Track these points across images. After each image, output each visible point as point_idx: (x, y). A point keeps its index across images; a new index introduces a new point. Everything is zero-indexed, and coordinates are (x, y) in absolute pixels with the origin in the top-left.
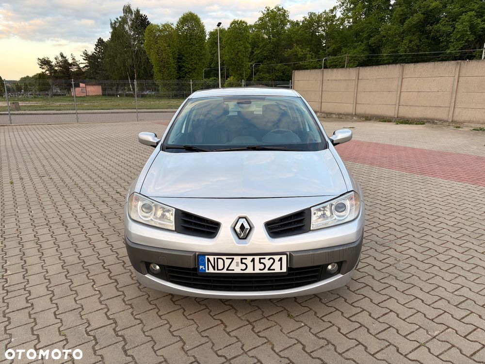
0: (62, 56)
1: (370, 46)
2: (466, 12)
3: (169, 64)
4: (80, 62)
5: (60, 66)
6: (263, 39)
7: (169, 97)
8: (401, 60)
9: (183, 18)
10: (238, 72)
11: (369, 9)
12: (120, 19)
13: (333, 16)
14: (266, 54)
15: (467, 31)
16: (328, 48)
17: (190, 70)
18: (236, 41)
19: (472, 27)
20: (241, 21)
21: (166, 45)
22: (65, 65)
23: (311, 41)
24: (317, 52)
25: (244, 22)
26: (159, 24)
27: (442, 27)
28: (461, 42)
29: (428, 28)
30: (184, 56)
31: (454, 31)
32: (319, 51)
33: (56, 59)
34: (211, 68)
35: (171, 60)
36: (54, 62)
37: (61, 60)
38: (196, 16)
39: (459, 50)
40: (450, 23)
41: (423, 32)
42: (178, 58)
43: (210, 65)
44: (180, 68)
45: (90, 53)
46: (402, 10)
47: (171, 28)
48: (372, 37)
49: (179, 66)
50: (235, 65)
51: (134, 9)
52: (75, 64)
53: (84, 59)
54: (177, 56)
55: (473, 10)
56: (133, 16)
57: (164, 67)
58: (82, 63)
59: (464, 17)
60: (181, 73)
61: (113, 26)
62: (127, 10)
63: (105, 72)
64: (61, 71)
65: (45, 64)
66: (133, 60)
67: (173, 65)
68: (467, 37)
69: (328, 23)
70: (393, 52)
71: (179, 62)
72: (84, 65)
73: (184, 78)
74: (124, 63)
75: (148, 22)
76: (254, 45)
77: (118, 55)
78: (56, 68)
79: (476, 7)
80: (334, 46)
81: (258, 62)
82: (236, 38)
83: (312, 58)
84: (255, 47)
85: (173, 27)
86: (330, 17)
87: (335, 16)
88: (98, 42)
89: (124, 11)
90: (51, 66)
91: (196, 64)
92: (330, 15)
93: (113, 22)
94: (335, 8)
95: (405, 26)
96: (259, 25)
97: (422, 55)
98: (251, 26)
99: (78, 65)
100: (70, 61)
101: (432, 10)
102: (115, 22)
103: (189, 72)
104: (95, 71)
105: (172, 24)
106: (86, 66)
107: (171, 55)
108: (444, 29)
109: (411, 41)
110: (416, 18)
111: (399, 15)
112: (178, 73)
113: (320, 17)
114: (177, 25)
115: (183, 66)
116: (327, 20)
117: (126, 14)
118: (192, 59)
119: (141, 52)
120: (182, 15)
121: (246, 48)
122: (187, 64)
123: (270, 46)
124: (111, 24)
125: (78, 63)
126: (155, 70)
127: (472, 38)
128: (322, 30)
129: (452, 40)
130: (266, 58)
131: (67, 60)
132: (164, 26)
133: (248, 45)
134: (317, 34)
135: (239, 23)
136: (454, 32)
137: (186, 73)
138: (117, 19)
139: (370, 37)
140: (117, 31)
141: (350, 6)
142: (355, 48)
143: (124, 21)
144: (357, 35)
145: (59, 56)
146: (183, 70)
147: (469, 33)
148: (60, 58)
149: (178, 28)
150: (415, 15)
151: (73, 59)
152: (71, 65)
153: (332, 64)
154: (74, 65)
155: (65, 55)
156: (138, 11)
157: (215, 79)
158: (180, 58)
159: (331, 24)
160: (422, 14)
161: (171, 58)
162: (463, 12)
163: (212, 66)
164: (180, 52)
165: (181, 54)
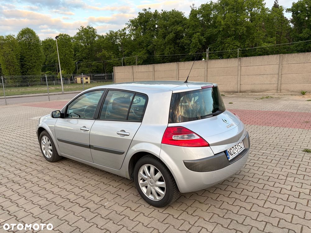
1: (148, 51)
2: (196, 33)
3: (13, 63)
6: (82, 46)
7: (16, 86)
8: (166, 59)
9: (22, 32)
10: (67, 68)
11: (145, 29)
13: (124, 33)
14: (84, 56)
15: (198, 43)
16: (124, 51)
17: (31, 67)
18: (63, 47)
19: (200, 41)
20: (65, 35)
21: (10, 50)
23: (113, 47)
24: (117, 54)
25: (67, 35)
26: (4, 36)
27: (185, 40)
28: (195, 49)
29: (178, 41)
30: (25, 57)
31: (191, 43)
32: (119, 54)
34: (45, 65)
35: (15, 60)
38: (32, 30)
39: (195, 53)
40: (189, 39)
41: (176, 43)
42: (20, 59)
44: (22, 66)
46: (163, 31)
47: (13, 38)
48: (149, 46)
49: (21, 64)
50: (64, 63)
54: (20, 58)
55: (199, 32)
57: (10, 65)
59: (195, 35)
60: (24, 69)
67: (17, 63)
68: (198, 46)
69: (122, 37)
70: (161, 54)
71: (21, 62)
76: (76, 50)
79: (200, 30)
80: (127, 51)
81: (80, 61)
82: (63, 45)
83: (115, 58)
84: (76, 51)
85: (15, 38)
86: (123, 34)
87: (125, 33)
91: (35, 62)
92: (123, 32)
94: (125, 29)
95: (166, 40)
96: (78, 37)
97: (177, 56)
98: (72, 38)
101: (178, 31)
103: (30, 68)
105: (14, 36)
107: (15, 57)
108: (186, 41)
109: (170, 48)
110: (171, 36)
111: (162, 34)
112: (21, 69)
113: (116, 33)
114: (18, 36)
115: (25, 64)
116: (121, 35)
118: (32, 59)
120: (21, 30)
121: (71, 52)
122: (28, 62)
123: (87, 51)
126: (3, 67)
127: (200, 46)
128: (119, 41)
129: (191, 48)
130: (85, 58)
132: (7, 37)
133: (72, 50)
134: (116, 43)
135: (64, 36)
136: (192, 44)
137: (28, 69)
139: (147, 46)
141: (134, 28)
142: (140, 52)
144: (140, 44)
146: (25, 67)
147: (198, 44)
149: (18, 38)
150: (170, 34)
153: (128, 61)
157: (49, 72)
158: (22, 59)
159: (124, 38)
160: (174, 33)
161: (15, 59)
162: (194, 33)
163: (46, 64)
164: (22, 54)
165: (22, 56)
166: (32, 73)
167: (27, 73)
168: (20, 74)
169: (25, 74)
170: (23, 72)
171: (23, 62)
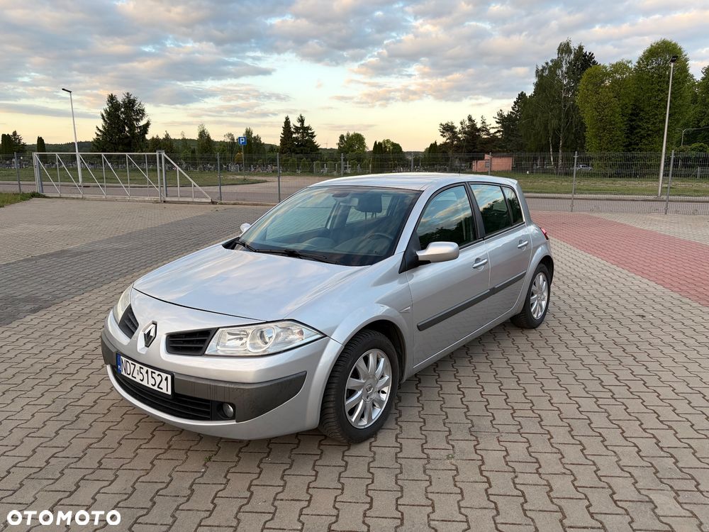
0: (470, 119)
3: (611, 125)
4: (491, 126)
5: (465, 133)
7: (605, 176)
9: (650, 50)
12: (550, 64)
17: (650, 132)
21: (612, 95)
22: (473, 131)
26: (607, 64)
30: (643, 111)
33: (461, 123)
35: (618, 118)
36: (458, 127)
37: (468, 124)
38: (675, 45)
42: (632, 114)
43: (699, 122)
44: (632, 129)
45: (505, 114)
47: (627, 67)
49: (631, 126)
51: (574, 46)
52: (484, 129)
53: (497, 122)
54: (630, 112)
56: (572, 56)
57: (604, 130)
58: (493, 128)
60: (633, 137)
61: (539, 74)
62: (564, 49)
63: (518, 139)
64: (466, 140)
65: (447, 131)
66: (560, 120)
67: (619, 125)
71: (631, 120)
72: (496, 130)
73: (638, 145)
74: (546, 126)
75: (594, 62)
77: (540, 115)
78: (460, 136)
85: (630, 66)
88: (519, 98)
89: (559, 52)
90: (455, 133)
93: (540, 68)
99: (487, 131)
100: (479, 126)
102: (544, 68)
103: (648, 135)
104: (507, 138)
105: (630, 62)
106: (499, 131)
107: (618, 110)
112: (628, 137)
114: (639, 63)
115: (638, 126)
117: (562, 54)
118: (657, 115)
119: (574, 108)
120: (649, 46)
122: (646, 122)
124: (537, 72)
125: (488, 128)
126: (589, 134)
131: (475, 124)
132: (614, 66)
137: (642, 137)
138: (547, 63)
140: (546, 80)
143: (557, 64)
145: (466, 119)
146: (637, 133)
148: (467, 123)
149: (639, 67)
151: (483, 122)
152: (479, 130)
154: (483, 131)
155: (473, 118)
156: (581, 48)
157: (701, 146)
158: (634, 115)
161: (617, 115)
163: (702, 124)
164: (637, 104)
165: (637, 107)
166: (648, 147)
167: (637, 148)
168: (621, 148)
169: (634, 149)
170: (630, 144)
171: (634, 120)
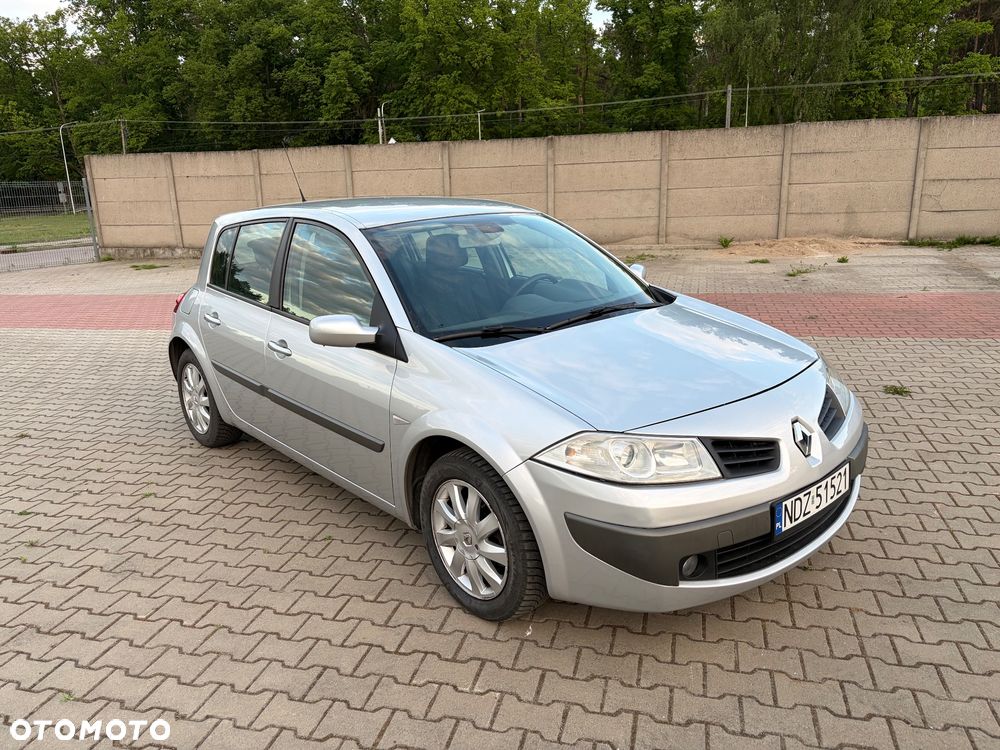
1: (164, 102)
2: (336, 51)
8: (237, 134)
11: (142, 22)
13: (58, 30)
15: (346, 86)
16: (64, 102)
19: (352, 79)
23: (13, 83)
24: (36, 110)
27: (299, 74)
28: (339, 105)
29: (276, 75)
31: (323, 83)
32: (42, 109)
39: (339, 119)
40: (313, 69)
41: (268, 83)
46: (218, 36)
48: (164, 84)
55: (346, 49)
59: (333, 59)
68: (347, 97)
69: (49, 47)
70: (217, 118)
79: (350, 43)
80: (78, 99)
83: (27, 124)
86: (53, 33)
87: (62, 32)
92: (51, 28)
94: (60, 14)
95: (232, 67)
97: (274, 126)
101: (273, 41)
108: (305, 78)
109: (249, 99)
110: (250, 54)
111: (215, 44)
113: (23, 28)
116: (44, 37)
127: (355, 99)
128: (38, 61)
129: (324, 101)
134: (25, 67)
136: (325, 86)
139: (160, 85)
141: (97, 12)
142: (133, 104)
144: (127, 75)
147: (349, 89)
150: (246, 47)
153: (84, 139)
159: (58, 49)
160: (259, 46)
162: (331, 51)
